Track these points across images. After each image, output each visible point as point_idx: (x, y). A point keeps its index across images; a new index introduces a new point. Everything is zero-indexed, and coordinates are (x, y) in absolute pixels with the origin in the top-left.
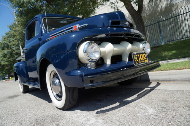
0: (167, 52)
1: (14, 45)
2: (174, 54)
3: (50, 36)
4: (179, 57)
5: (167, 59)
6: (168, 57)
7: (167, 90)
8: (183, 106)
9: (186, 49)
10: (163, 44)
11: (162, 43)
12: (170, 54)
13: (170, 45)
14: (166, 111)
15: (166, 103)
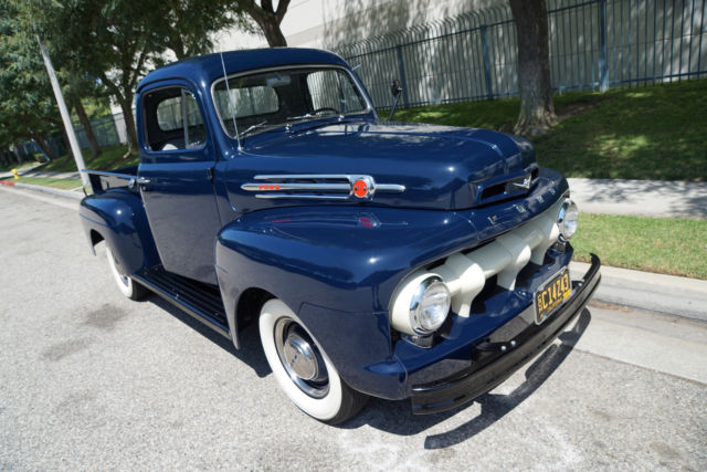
0: (616, 138)
1: (16, 49)
2: (641, 153)
3: (257, 177)
4: (658, 172)
5: (614, 174)
6: (619, 164)
7: (609, 359)
8: (648, 443)
9: (683, 135)
10: (605, 88)
11: (601, 83)
12: (627, 151)
13: (632, 103)
14: (606, 459)
15: (606, 424)
